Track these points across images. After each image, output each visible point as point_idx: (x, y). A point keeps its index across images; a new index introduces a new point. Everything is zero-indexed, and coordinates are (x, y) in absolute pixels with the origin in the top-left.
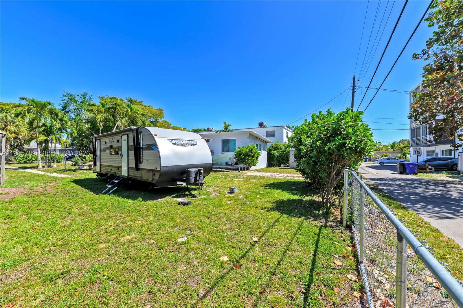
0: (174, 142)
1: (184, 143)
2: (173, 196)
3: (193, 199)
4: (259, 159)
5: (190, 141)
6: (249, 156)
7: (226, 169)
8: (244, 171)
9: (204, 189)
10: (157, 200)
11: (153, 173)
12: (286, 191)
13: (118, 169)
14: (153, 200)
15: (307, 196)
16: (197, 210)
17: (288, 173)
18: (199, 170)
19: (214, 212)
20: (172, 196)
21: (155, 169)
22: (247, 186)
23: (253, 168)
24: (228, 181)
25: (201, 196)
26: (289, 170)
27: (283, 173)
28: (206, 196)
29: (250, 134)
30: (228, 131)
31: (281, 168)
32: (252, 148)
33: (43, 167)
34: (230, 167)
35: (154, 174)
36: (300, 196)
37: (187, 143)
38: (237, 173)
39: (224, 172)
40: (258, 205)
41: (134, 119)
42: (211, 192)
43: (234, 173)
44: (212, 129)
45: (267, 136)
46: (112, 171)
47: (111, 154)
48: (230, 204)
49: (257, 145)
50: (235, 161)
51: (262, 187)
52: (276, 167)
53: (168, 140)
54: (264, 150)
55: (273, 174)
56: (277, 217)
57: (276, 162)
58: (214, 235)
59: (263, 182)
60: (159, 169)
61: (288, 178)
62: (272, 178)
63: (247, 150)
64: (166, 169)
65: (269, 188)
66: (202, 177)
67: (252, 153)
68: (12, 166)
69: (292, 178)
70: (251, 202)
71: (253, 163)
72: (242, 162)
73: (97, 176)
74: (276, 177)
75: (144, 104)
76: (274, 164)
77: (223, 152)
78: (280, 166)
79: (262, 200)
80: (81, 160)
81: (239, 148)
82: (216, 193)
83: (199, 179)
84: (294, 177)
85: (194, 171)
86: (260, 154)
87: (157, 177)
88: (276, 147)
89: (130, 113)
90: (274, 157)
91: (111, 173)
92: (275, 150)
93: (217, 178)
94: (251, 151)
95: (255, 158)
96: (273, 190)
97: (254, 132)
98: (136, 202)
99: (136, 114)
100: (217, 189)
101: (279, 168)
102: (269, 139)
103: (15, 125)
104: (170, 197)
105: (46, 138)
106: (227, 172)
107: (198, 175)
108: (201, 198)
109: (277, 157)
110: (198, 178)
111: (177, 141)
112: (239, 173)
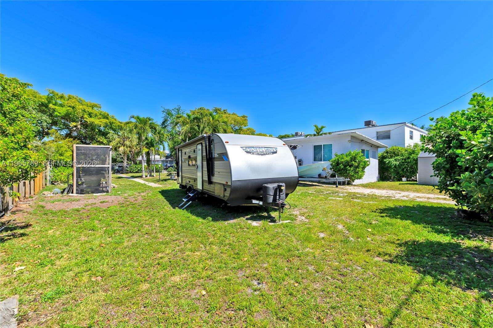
0: (249, 150)
1: (261, 150)
2: (248, 217)
3: (271, 224)
4: (366, 170)
5: (269, 149)
6: (350, 166)
7: (319, 182)
8: (344, 186)
9: (287, 211)
10: (229, 222)
11: (224, 188)
12: (419, 224)
13: (195, 181)
14: (225, 220)
15: (469, 238)
16: (274, 243)
17: (417, 191)
18: (279, 187)
19: (298, 250)
20: (246, 217)
21: (226, 184)
22: (349, 209)
23: (357, 182)
24: (321, 200)
25: (282, 221)
26: (417, 186)
27: (408, 190)
28: (289, 221)
29: (352, 136)
30: (321, 135)
31: (402, 182)
32: (356, 155)
33: (146, 176)
34: (324, 180)
35: (225, 190)
36: (452, 236)
37: (264, 150)
38: (334, 189)
39: (316, 187)
40: (371, 247)
41: (215, 128)
42: (296, 216)
43: (329, 189)
44: (302, 133)
45: (378, 138)
46: (190, 183)
47: (189, 165)
48: (323, 238)
49: (363, 151)
50: (331, 172)
51: (374, 214)
52: (393, 181)
53: (241, 147)
54: (374, 157)
55: (390, 193)
56: (414, 281)
57: (393, 175)
58: (294, 300)
59: (375, 204)
60: (229, 184)
61: (418, 200)
62: (389, 198)
63: (348, 159)
64: (238, 183)
65: (386, 216)
66: (283, 196)
67: (355, 162)
68: (127, 175)
69: (426, 199)
70: (358, 238)
71: (357, 176)
72: (341, 175)
73: (180, 187)
74: (396, 198)
75: (229, 112)
76: (390, 177)
77: (314, 161)
78: (400, 180)
79: (377, 237)
80: (174, 170)
81: (336, 155)
82: (303, 218)
83: (279, 198)
84: (429, 198)
85: (272, 187)
86: (368, 163)
87: (227, 194)
88: (394, 153)
89: (212, 122)
90: (390, 167)
91: (190, 185)
92: (391, 157)
93: (305, 195)
94: (354, 159)
95: (360, 169)
96: (394, 221)
97: (359, 133)
98: (205, 222)
99: (218, 122)
100: (305, 210)
101: (399, 182)
102: (381, 143)
103: (129, 140)
104: (244, 219)
105: (148, 150)
106: (319, 187)
107: (278, 193)
108: (282, 224)
109: (395, 167)
110: (278, 196)
111: (252, 149)
112: (337, 189)
